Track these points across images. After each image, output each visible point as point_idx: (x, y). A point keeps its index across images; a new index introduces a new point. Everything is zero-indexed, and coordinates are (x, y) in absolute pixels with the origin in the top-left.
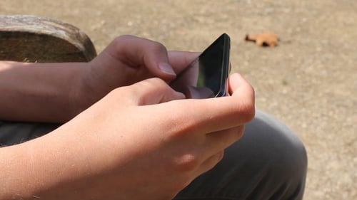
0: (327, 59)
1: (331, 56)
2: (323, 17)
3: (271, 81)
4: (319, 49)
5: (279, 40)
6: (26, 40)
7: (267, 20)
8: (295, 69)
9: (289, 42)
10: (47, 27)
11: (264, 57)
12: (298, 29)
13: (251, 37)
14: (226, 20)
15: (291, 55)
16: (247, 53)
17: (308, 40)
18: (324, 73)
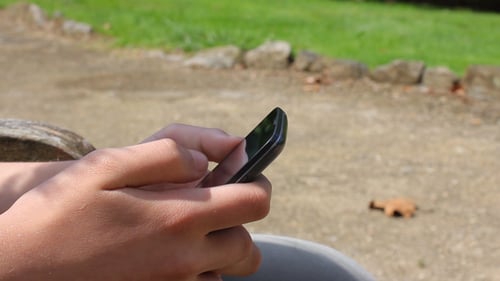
0: (484, 234)
1: (489, 230)
2: (480, 180)
3: (402, 263)
4: (473, 221)
5: (417, 208)
6: (5, 149)
7: (403, 182)
8: (438, 246)
9: (431, 211)
10: (36, 132)
11: (395, 231)
12: (445, 195)
13: (378, 203)
14: (345, 182)
15: (433, 228)
16: (371, 226)
17: (458, 209)
18: (479, 252)
